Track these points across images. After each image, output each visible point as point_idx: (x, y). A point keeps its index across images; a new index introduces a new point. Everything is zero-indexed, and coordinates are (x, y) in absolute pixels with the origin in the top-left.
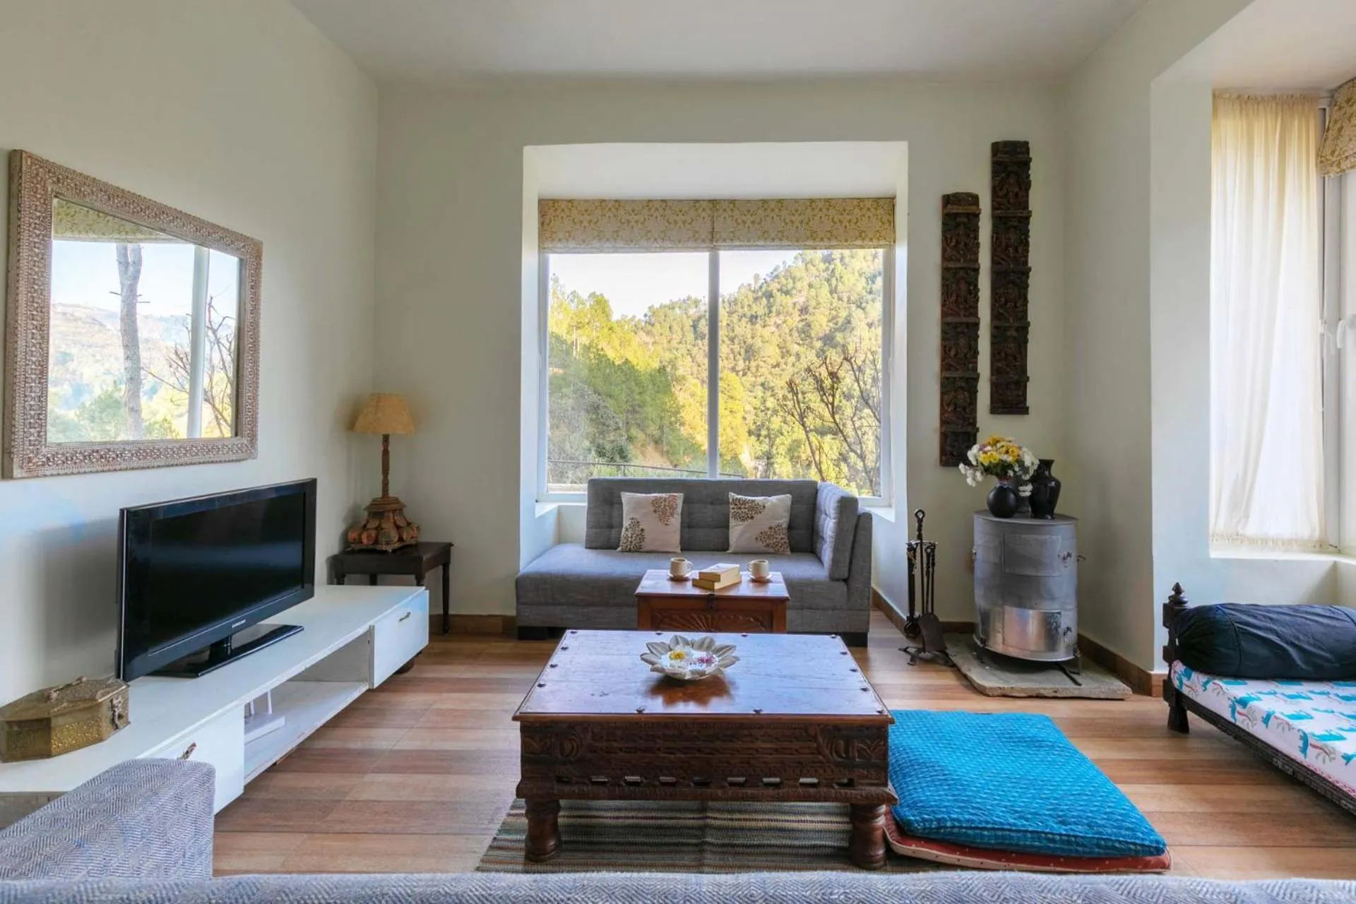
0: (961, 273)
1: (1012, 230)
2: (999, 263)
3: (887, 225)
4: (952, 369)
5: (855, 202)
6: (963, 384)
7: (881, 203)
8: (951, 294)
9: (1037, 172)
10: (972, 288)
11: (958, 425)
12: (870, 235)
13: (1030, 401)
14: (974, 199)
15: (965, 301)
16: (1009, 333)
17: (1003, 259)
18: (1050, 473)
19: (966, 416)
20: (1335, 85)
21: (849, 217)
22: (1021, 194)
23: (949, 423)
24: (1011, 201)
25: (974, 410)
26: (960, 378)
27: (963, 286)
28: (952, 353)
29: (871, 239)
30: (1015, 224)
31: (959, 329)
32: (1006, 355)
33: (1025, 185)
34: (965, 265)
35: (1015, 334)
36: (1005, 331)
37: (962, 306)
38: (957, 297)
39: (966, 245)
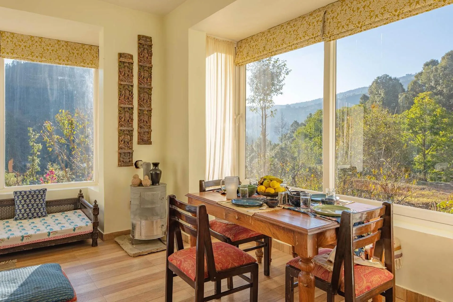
0: (127, 87)
1: (146, 71)
2: (141, 84)
3: (95, 58)
4: (123, 126)
5: (81, 45)
6: (128, 133)
7: (93, 47)
8: (122, 95)
9: (155, 50)
10: (130, 93)
11: (125, 149)
12: (88, 62)
13: (152, 140)
14: (131, 57)
15: (128, 98)
16: (144, 113)
17: (142, 83)
18: (158, 168)
19: (129, 146)
20: (238, 41)
21: (77, 52)
22: (149, 58)
23: (122, 149)
24: (145, 60)
25: (132, 143)
26: (126, 130)
27: (127, 92)
28: (123, 120)
29: (88, 64)
30: (147, 69)
31: (126, 110)
32: (143, 121)
33: (150, 54)
34: (128, 84)
35: (147, 113)
36: (143, 111)
37: (126, 100)
38: (125, 96)
39: (128, 75)
